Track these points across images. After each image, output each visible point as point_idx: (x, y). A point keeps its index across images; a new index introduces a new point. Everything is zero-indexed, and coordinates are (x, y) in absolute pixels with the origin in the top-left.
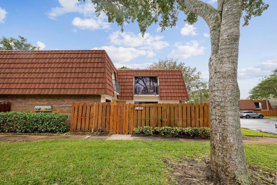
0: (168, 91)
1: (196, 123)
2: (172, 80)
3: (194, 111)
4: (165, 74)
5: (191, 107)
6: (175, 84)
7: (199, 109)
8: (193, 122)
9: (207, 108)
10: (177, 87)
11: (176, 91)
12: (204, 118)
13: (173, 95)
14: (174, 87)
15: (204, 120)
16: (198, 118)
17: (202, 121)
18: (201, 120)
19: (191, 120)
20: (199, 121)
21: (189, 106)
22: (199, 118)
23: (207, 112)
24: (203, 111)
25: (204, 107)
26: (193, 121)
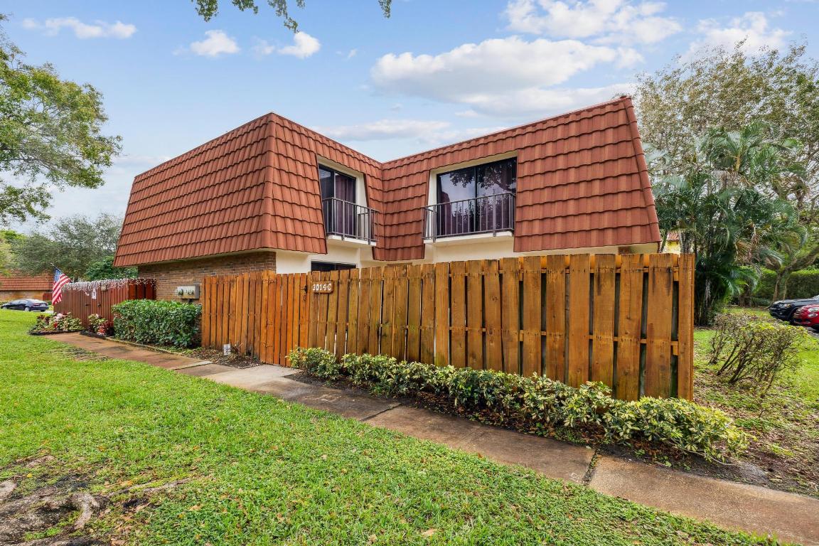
0: (556, 210)
1: (505, 353)
2: (576, 160)
3: (498, 297)
4: (545, 137)
5: (483, 276)
6: (588, 174)
7: (521, 283)
8: (492, 346)
9: (561, 281)
10: (597, 188)
11: (589, 206)
12: (543, 329)
13: (575, 224)
14: (582, 190)
15: (543, 338)
16: (513, 330)
17: (533, 343)
18: (531, 337)
19: (484, 334)
20: (521, 343)
21: (476, 274)
22: (521, 327)
23: (562, 299)
24: (539, 292)
25: (544, 276)
26: (492, 341)
